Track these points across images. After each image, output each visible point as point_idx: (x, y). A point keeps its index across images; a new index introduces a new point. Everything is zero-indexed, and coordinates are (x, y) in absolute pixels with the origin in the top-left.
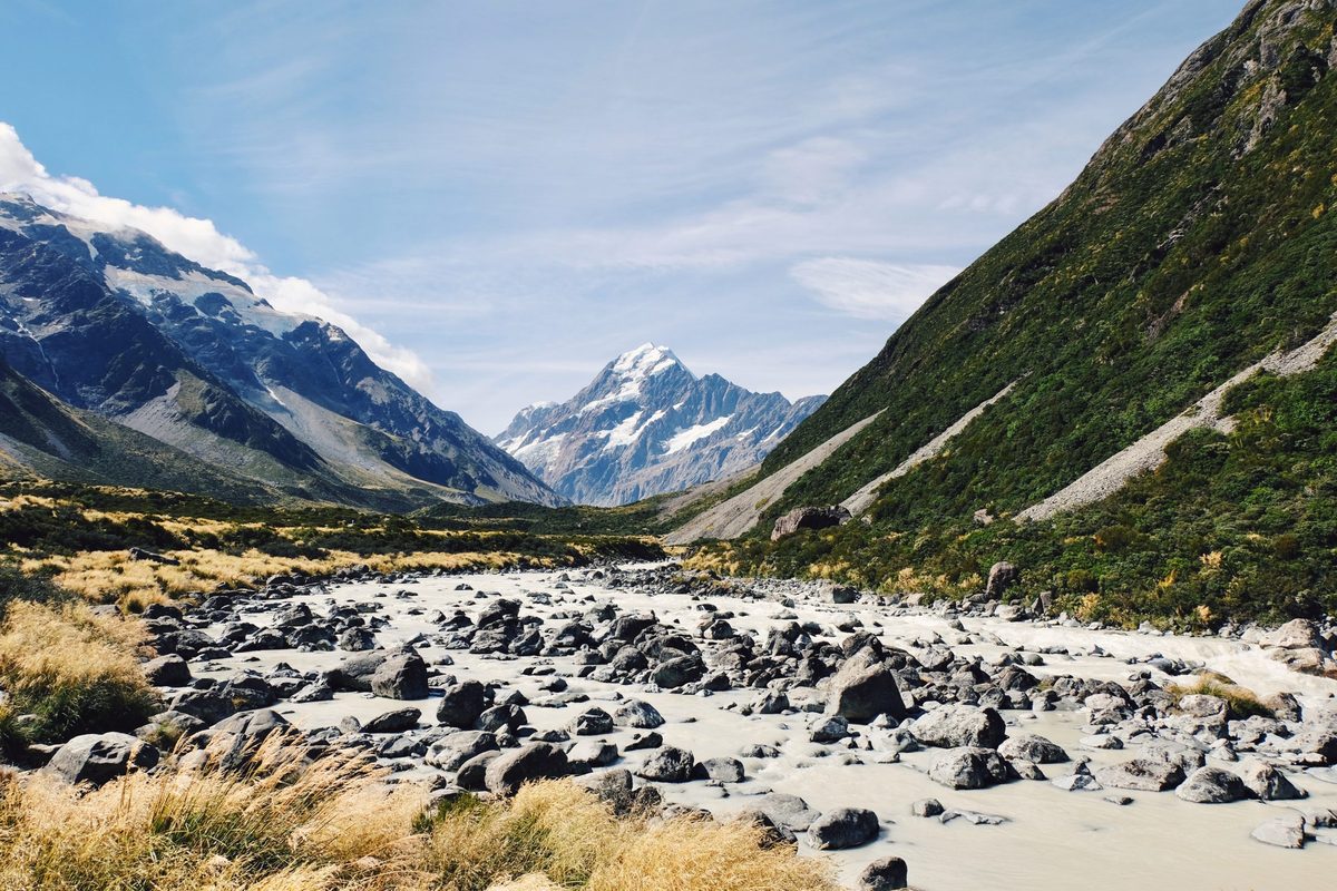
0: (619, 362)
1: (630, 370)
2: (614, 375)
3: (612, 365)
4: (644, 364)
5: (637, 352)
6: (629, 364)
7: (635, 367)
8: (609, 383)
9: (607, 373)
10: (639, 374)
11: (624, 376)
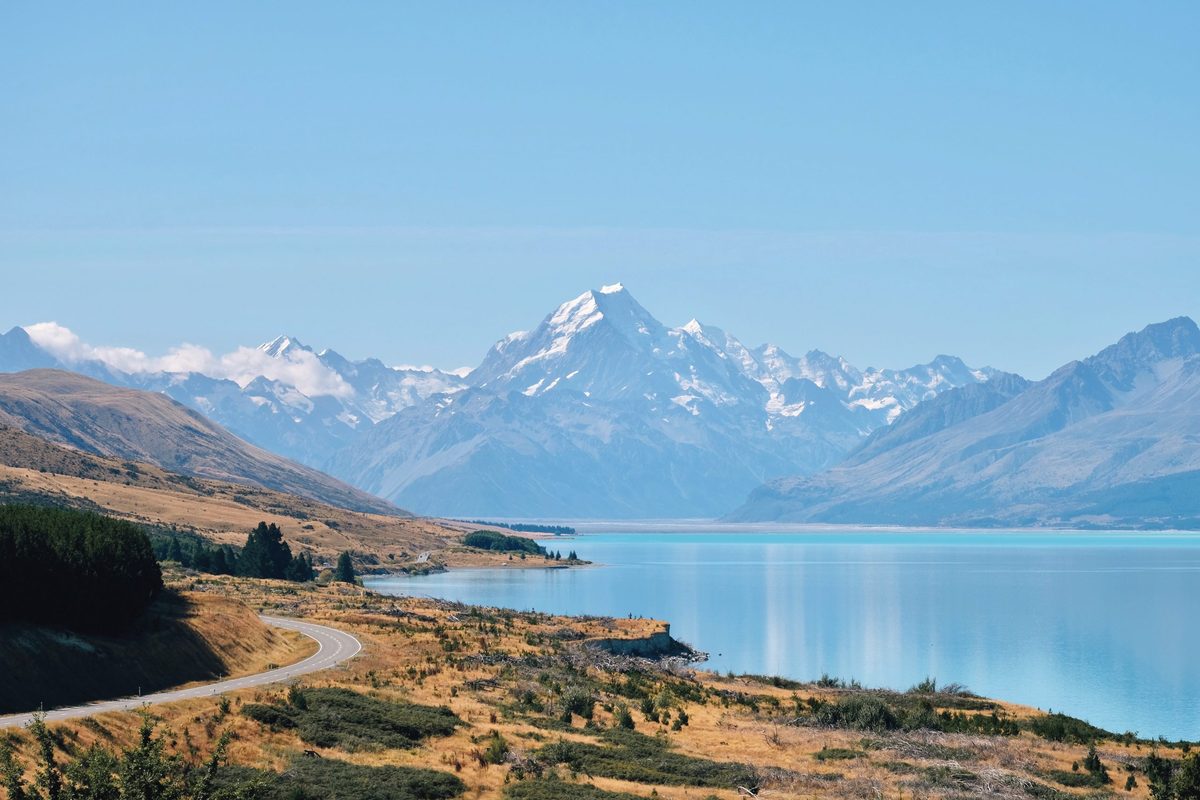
0: (558, 313)
1: (564, 324)
2: (549, 329)
3: (550, 317)
4: (577, 319)
5: (574, 303)
6: (564, 317)
7: (569, 320)
8: (544, 338)
9: (544, 327)
10: (571, 328)
11: (558, 330)
